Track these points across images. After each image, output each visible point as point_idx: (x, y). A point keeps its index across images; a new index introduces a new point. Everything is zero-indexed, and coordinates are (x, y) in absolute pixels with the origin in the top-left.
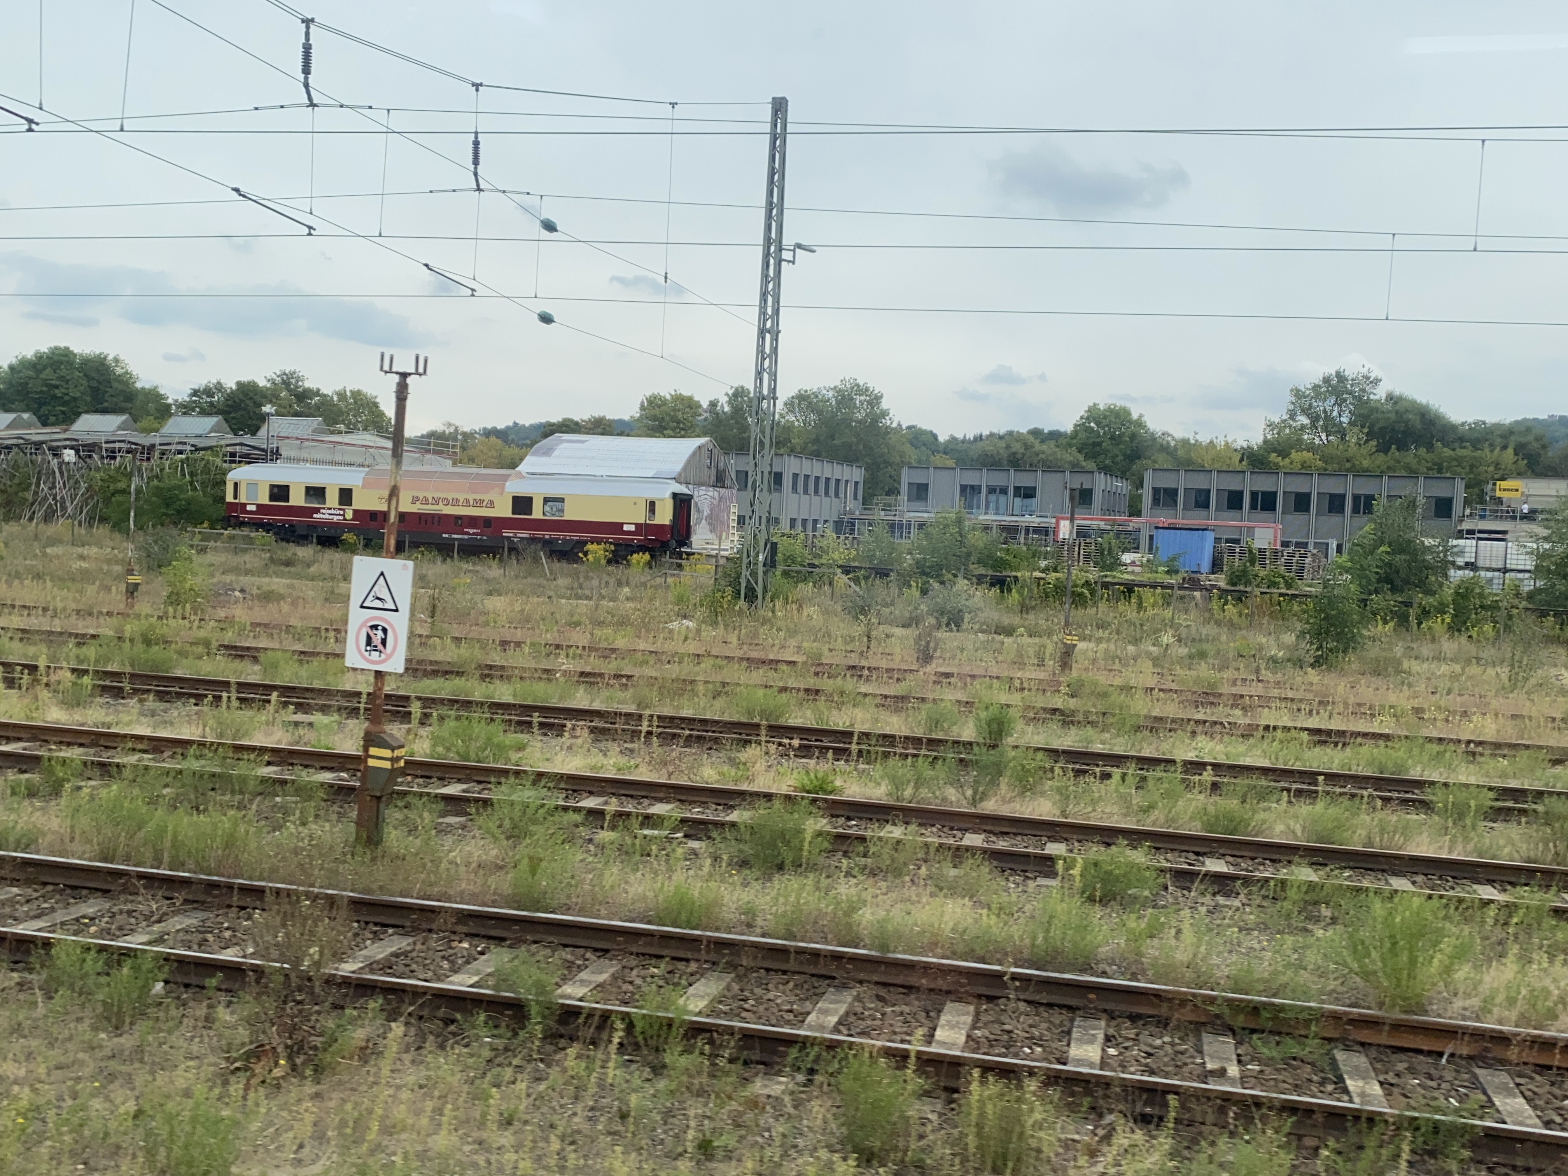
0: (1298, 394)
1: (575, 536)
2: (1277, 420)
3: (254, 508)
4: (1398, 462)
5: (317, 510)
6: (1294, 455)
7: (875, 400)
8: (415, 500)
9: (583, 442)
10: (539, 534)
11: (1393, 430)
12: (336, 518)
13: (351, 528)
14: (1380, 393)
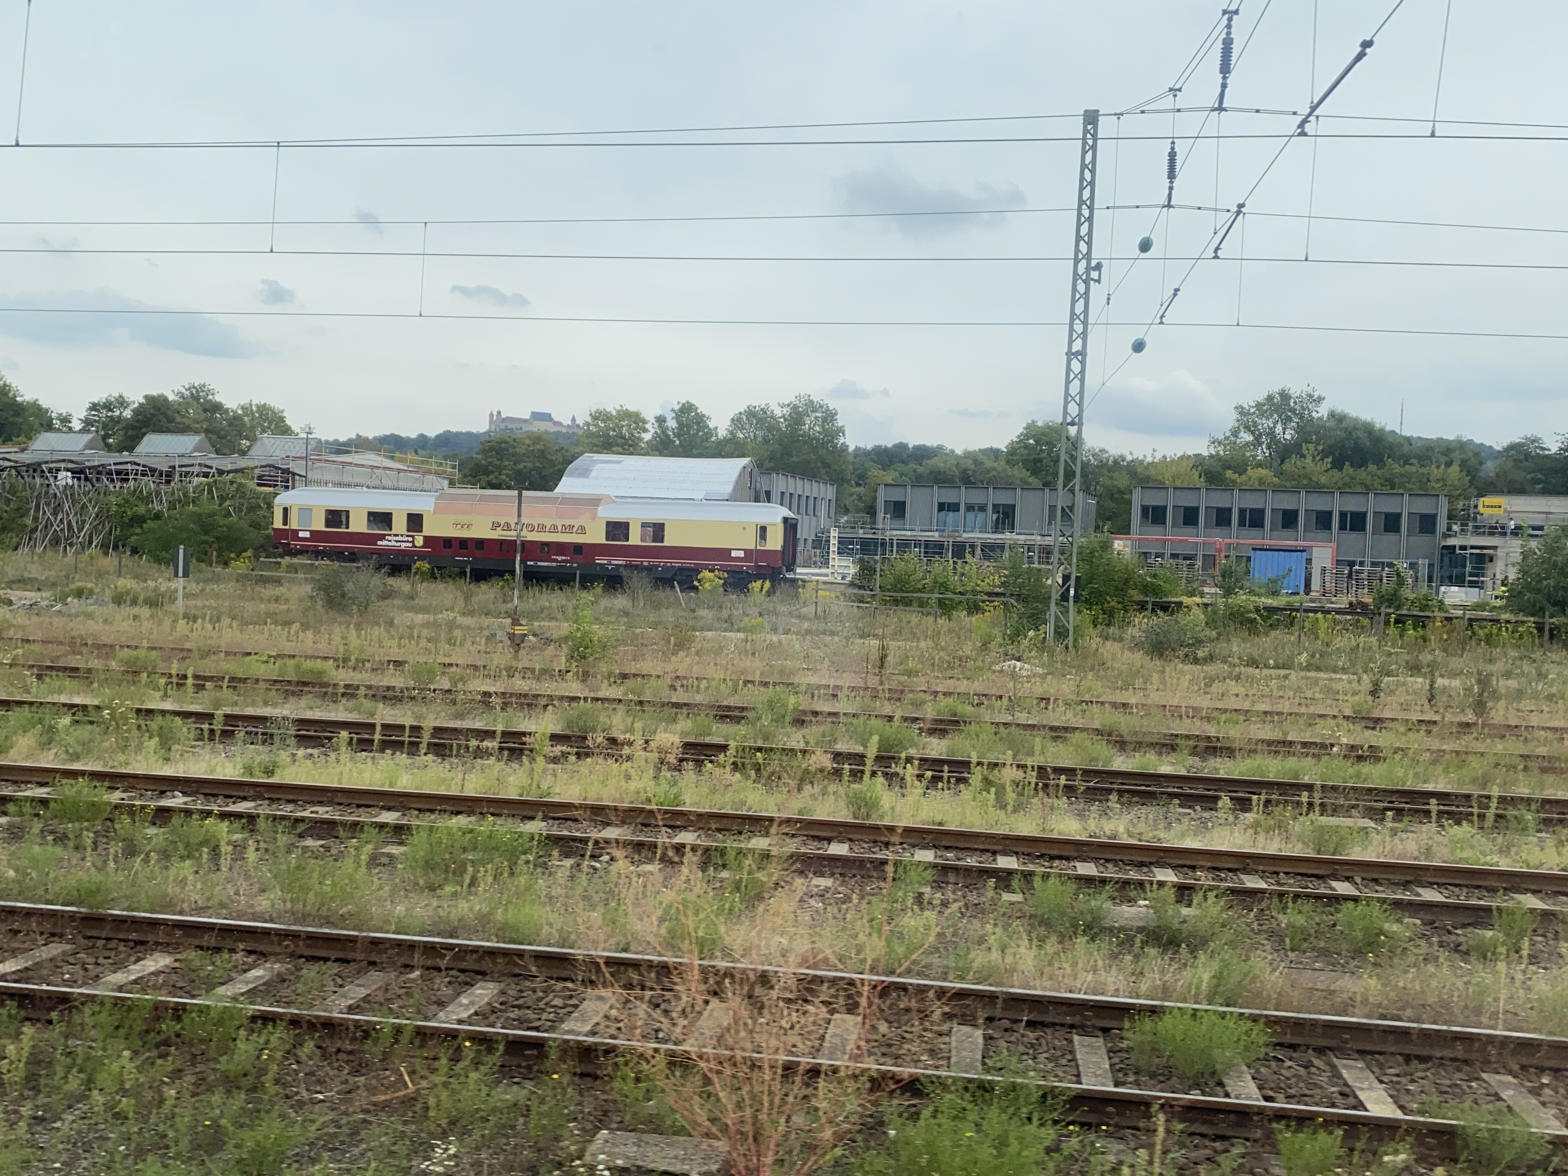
0: (1241, 410)
1: (677, 563)
2: (1221, 437)
3: (307, 535)
4: (1352, 478)
5: (382, 537)
6: (1250, 472)
7: (829, 416)
8: (495, 526)
9: (619, 462)
10: (637, 560)
11: (1343, 447)
12: (403, 545)
13: (422, 556)
14: (1321, 412)
